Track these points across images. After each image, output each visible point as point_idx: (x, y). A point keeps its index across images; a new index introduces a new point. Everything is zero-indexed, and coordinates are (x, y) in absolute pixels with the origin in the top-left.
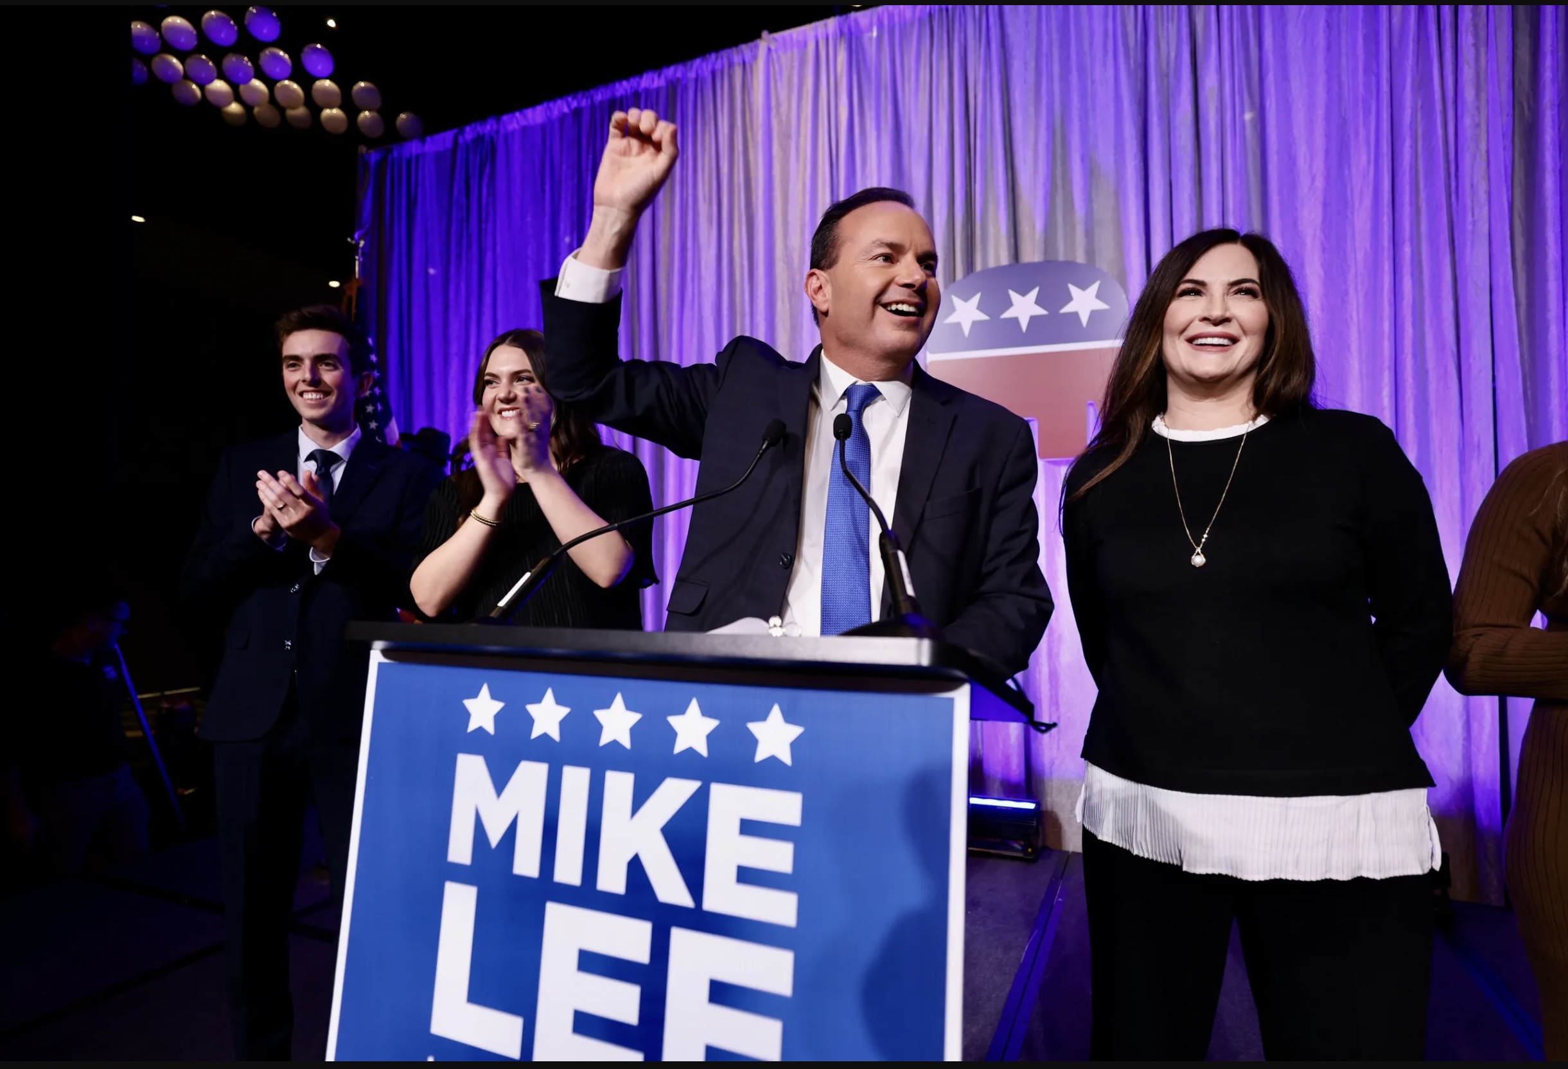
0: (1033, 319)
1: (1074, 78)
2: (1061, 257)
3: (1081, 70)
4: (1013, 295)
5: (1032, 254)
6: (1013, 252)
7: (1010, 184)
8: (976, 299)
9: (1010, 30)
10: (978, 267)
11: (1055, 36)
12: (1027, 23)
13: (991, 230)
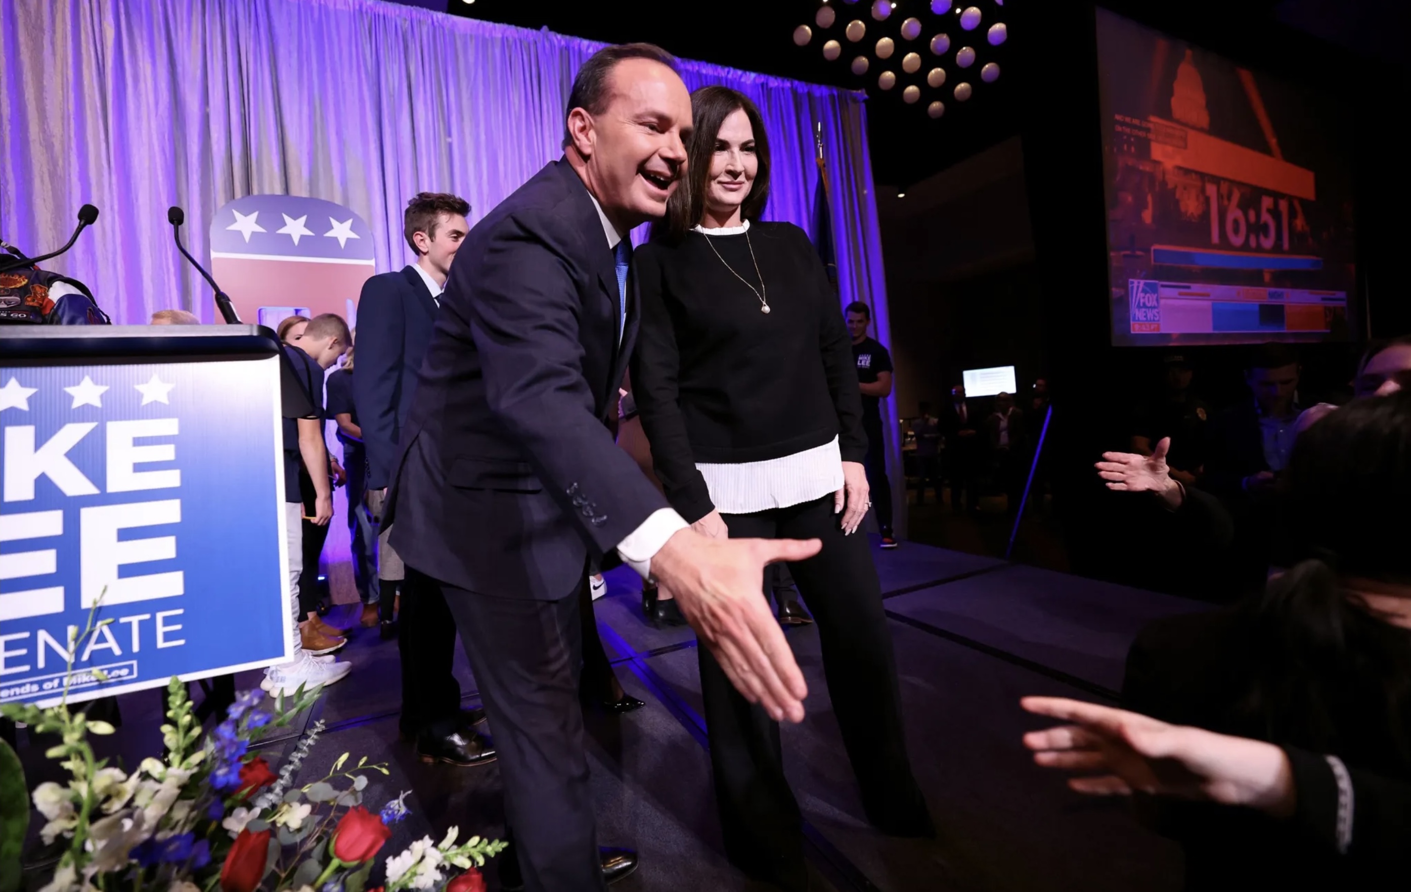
0: (303, 238)
1: (329, 75)
2: (323, 197)
3: (334, 71)
4: (287, 218)
5: (299, 189)
6: (284, 186)
7: (280, 136)
8: (255, 215)
9: (276, 23)
10: (255, 192)
11: (313, 43)
12: (290, 24)
13: (266, 167)
